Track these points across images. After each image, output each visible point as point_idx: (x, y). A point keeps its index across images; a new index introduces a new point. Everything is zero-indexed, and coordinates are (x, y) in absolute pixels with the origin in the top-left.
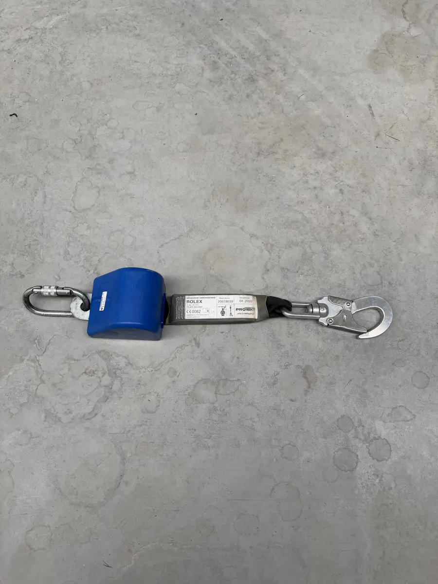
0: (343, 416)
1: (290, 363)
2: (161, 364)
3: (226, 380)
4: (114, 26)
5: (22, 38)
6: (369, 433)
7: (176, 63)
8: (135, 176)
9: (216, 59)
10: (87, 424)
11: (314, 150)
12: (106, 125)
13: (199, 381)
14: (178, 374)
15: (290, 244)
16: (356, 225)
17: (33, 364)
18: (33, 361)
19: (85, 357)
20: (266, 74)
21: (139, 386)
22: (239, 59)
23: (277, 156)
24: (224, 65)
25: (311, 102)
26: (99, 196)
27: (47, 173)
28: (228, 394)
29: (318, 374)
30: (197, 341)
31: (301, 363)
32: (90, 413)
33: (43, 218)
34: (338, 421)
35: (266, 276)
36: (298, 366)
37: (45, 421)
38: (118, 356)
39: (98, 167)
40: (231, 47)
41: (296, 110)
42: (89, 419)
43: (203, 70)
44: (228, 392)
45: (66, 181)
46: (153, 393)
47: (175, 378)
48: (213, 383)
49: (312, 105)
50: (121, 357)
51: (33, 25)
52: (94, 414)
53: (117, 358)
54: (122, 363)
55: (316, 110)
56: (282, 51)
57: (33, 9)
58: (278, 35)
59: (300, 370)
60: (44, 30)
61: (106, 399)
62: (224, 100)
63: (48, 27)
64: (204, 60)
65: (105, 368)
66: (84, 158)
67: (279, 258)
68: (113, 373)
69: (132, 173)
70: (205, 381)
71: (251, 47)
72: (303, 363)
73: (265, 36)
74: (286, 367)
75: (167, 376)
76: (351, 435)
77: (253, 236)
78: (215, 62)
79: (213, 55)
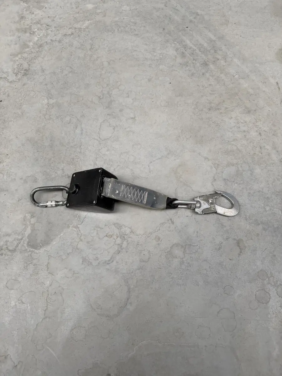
0: (261, 270)
1: (229, 237)
2: (151, 233)
3: (190, 245)
4: (122, 28)
5: (67, 34)
6: (277, 281)
7: (159, 52)
8: (135, 120)
9: (184, 51)
10: (108, 267)
11: (243, 108)
12: (118, 89)
13: (174, 245)
14: (161, 239)
15: (229, 164)
16: (269, 155)
17: (75, 230)
18: (75, 227)
19: (106, 227)
20: (214, 61)
21: (138, 246)
22: (197, 51)
23: (221, 111)
24: (188, 55)
25: (242, 80)
26: (114, 132)
27: (83, 116)
28: (192, 254)
29: (246, 245)
30: (173, 220)
31: (236, 237)
32: (109, 260)
33: (81, 143)
34: (258, 273)
35: (214, 183)
36: (235, 239)
37: (82, 264)
38: (125, 227)
39: (113, 113)
40: (193, 44)
41: (232, 84)
42: (109, 264)
43: (176, 57)
44: (192, 253)
45: (94, 122)
46: (146, 250)
47: (159, 242)
48: (182, 246)
49: (242, 81)
50: (127, 228)
51: (73, 26)
52: (111, 261)
53: (125, 228)
54: (128, 231)
55: (245, 85)
56: (223, 48)
57: (74, 16)
58: (221, 38)
59: (236, 241)
60: (80, 29)
61: (119, 252)
62: (189, 76)
63: (82, 27)
64: (177, 51)
65: (118, 233)
66: (105, 108)
67: (222, 172)
68: (123, 237)
69: (133, 118)
70: (177, 245)
71: (205, 45)
72: (238, 238)
73: (213, 38)
74: (227, 239)
75: (154, 241)
76: (266, 282)
77: (206, 158)
78: (183, 53)
79: (182, 49)
